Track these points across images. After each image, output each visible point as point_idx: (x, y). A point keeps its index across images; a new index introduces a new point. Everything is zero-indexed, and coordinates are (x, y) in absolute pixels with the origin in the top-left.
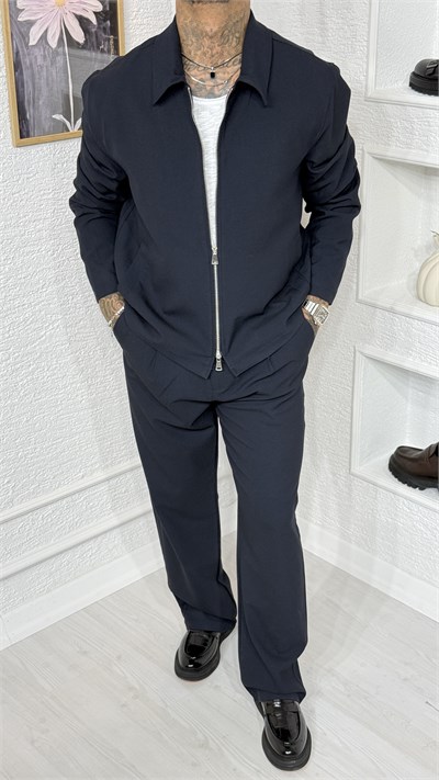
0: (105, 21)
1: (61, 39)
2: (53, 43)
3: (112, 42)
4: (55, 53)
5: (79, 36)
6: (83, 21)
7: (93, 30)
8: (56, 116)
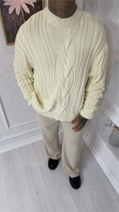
1: (21, 11)
7: (33, 9)
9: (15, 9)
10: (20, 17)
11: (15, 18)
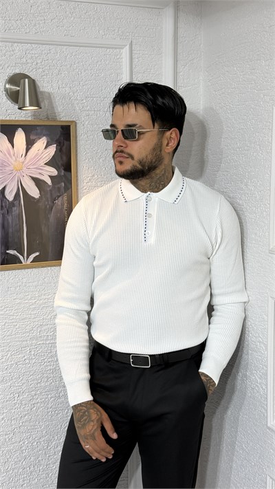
0: (59, 183)
1: (17, 195)
2: (10, 196)
3: (65, 198)
4: (12, 204)
5: (34, 192)
6: (38, 182)
7: (48, 189)
8: (11, 252)
9: (4, 189)
10: (14, 205)
11: (2, 206)
